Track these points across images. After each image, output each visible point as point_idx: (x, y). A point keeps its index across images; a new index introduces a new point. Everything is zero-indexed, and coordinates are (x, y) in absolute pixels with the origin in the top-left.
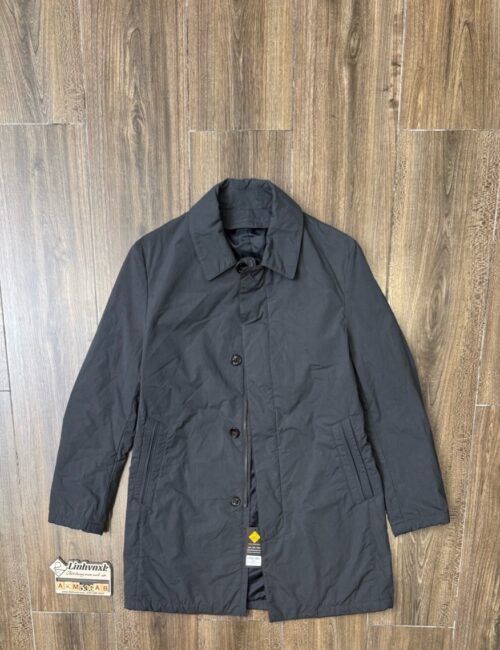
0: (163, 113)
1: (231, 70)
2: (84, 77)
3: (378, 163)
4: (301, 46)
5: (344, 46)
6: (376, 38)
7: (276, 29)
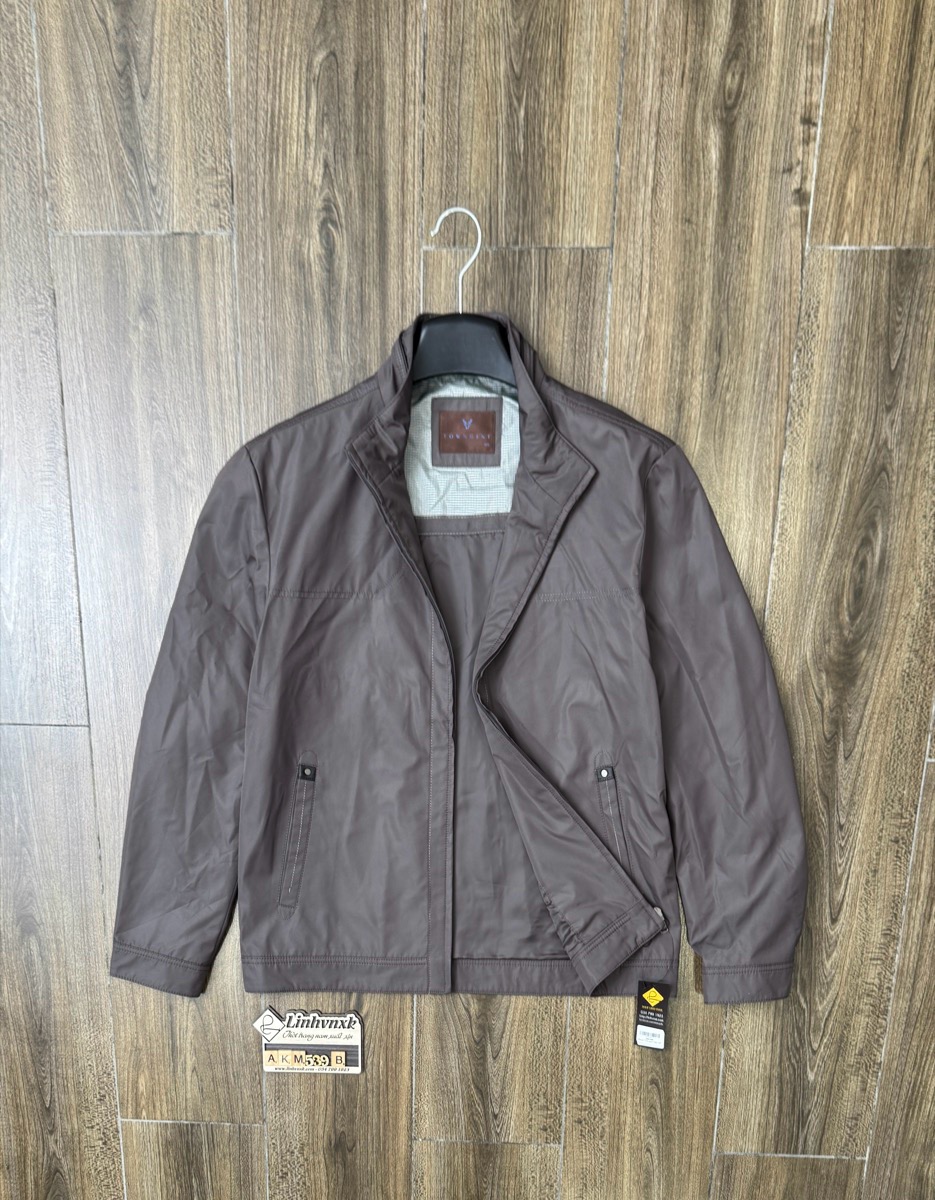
0: (375, 214)
1: (502, 132)
2: (232, 145)
3: (767, 311)
4: (634, 87)
5: (714, 88)
6: (774, 69)
7: (589, 53)
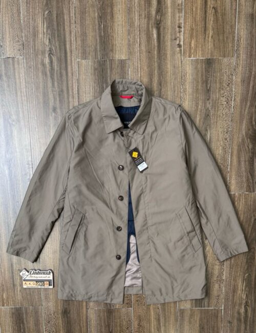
0: (63, 52)
1: (97, 31)
2: (23, 35)
3: (173, 75)
4: (132, 19)
5: (154, 19)
6: (169, 14)
7: (119, 11)
